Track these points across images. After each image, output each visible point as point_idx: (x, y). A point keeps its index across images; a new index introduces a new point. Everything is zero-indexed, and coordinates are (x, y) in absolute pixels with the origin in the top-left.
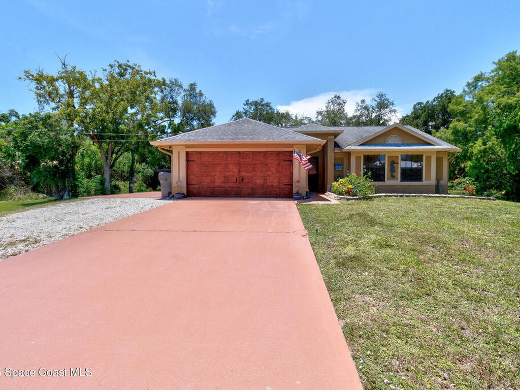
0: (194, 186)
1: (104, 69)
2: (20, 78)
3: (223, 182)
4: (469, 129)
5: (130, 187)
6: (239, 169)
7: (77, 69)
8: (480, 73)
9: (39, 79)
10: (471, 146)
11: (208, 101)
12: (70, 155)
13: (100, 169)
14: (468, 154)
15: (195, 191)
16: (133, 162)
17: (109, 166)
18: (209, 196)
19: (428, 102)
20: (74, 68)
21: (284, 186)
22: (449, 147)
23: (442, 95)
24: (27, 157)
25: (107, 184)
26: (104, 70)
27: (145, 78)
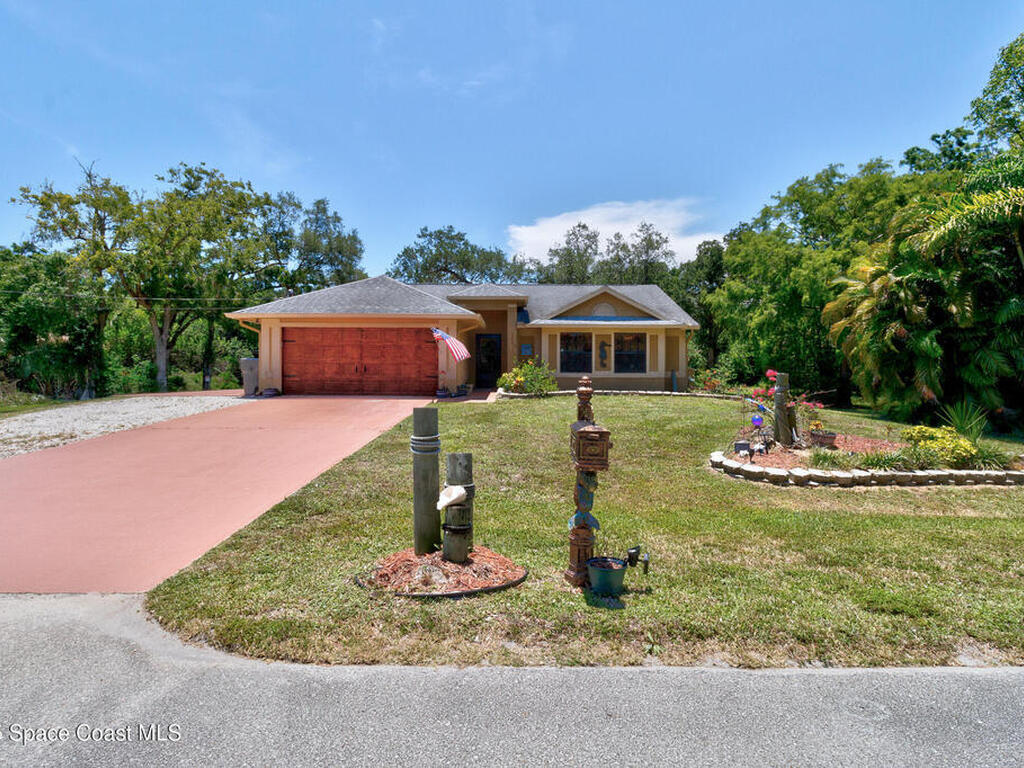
0: (292, 379)
1: (161, 176)
2: (13, 200)
3: (337, 373)
5: (204, 382)
6: (361, 354)
7: (113, 183)
9: (47, 201)
11: (346, 231)
12: (94, 325)
13: (148, 349)
15: (295, 387)
16: (211, 337)
17: (165, 344)
20: (107, 182)
21: (425, 379)
24: (15, 329)
25: (161, 377)
26: (159, 179)
27: (233, 193)
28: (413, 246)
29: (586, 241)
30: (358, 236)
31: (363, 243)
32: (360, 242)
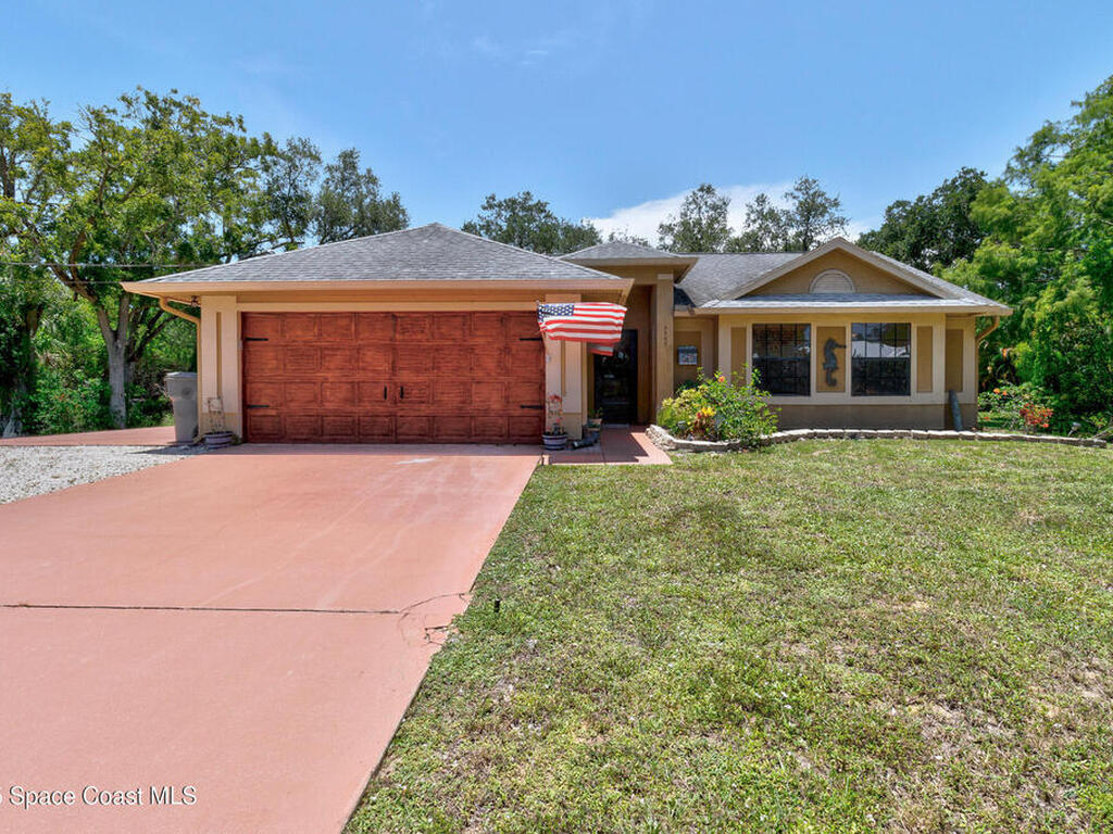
0: (262, 412)
1: (111, 108)
3: (346, 400)
4: (1021, 260)
6: (394, 362)
8: (1046, 125)
10: (1032, 305)
11: (384, 194)
12: (17, 328)
14: (1023, 325)
15: (267, 426)
18: (306, 441)
19: (920, 199)
21: (519, 412)
22: (980, 303)
23: (954, 182)
25: (117, 403)
27: (217, 133)
28: (476, 221)
29: (711, 213)
30: (401, 203)
31: (407, 212)
32: (403, 212)
